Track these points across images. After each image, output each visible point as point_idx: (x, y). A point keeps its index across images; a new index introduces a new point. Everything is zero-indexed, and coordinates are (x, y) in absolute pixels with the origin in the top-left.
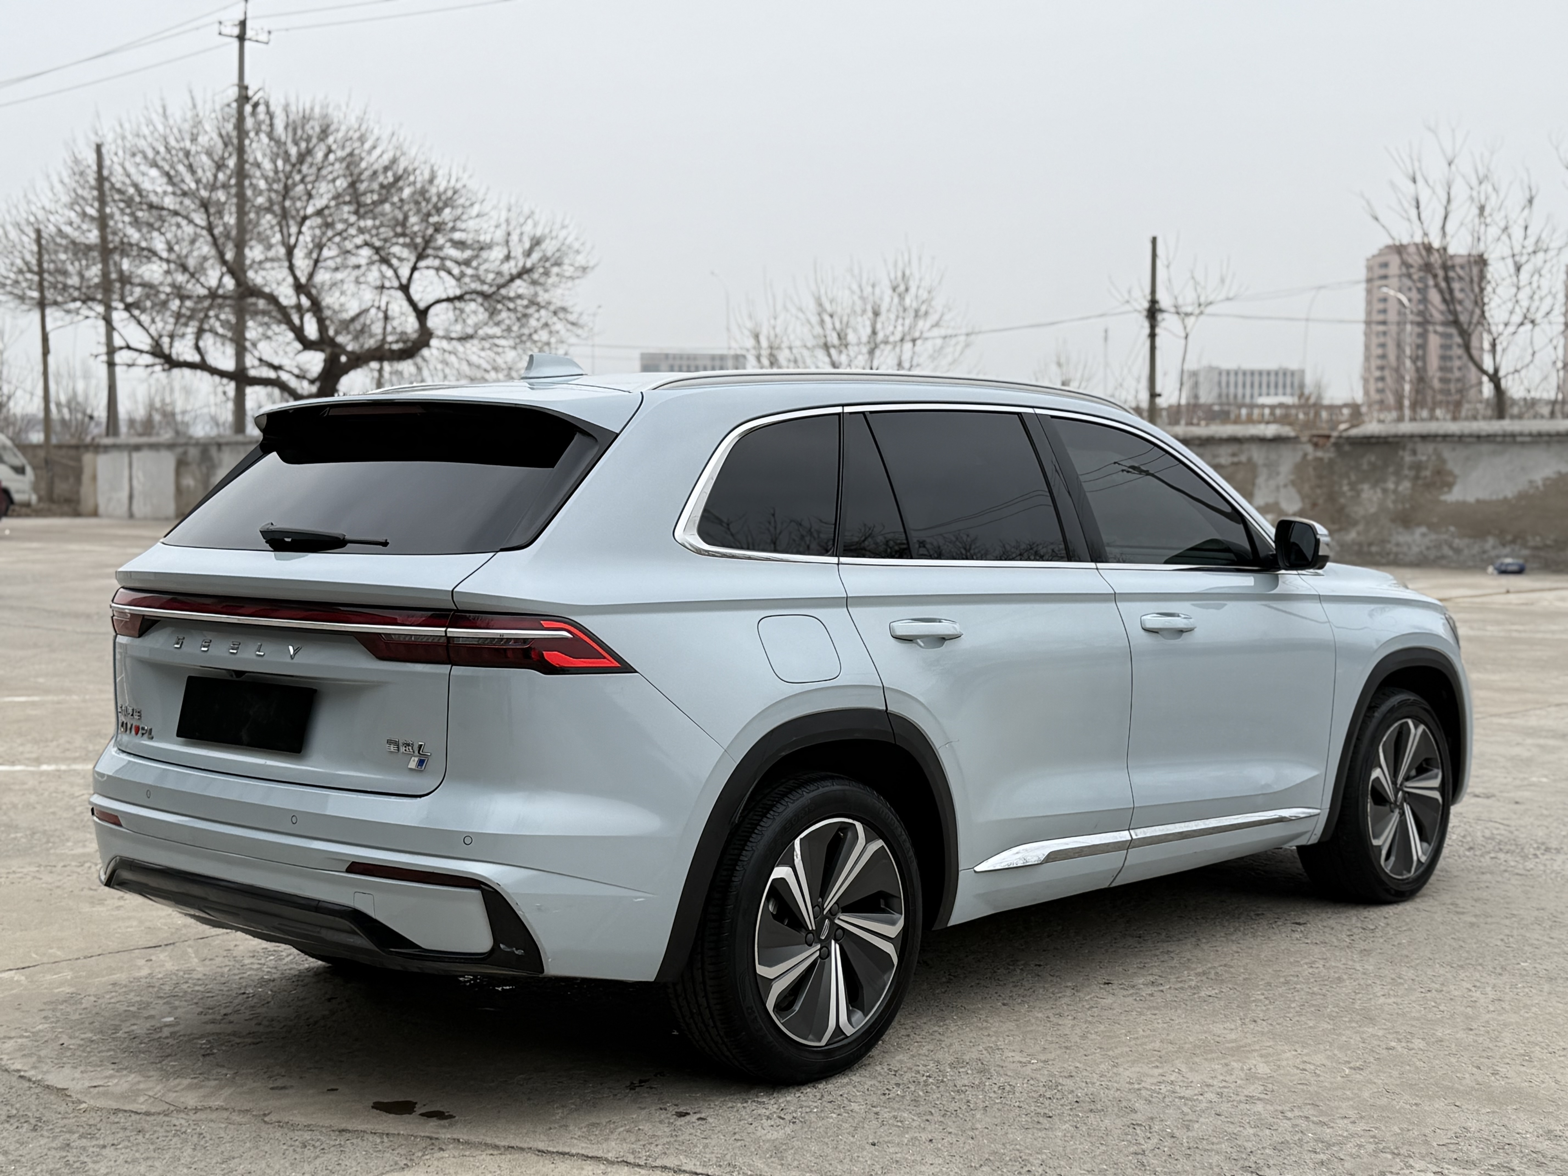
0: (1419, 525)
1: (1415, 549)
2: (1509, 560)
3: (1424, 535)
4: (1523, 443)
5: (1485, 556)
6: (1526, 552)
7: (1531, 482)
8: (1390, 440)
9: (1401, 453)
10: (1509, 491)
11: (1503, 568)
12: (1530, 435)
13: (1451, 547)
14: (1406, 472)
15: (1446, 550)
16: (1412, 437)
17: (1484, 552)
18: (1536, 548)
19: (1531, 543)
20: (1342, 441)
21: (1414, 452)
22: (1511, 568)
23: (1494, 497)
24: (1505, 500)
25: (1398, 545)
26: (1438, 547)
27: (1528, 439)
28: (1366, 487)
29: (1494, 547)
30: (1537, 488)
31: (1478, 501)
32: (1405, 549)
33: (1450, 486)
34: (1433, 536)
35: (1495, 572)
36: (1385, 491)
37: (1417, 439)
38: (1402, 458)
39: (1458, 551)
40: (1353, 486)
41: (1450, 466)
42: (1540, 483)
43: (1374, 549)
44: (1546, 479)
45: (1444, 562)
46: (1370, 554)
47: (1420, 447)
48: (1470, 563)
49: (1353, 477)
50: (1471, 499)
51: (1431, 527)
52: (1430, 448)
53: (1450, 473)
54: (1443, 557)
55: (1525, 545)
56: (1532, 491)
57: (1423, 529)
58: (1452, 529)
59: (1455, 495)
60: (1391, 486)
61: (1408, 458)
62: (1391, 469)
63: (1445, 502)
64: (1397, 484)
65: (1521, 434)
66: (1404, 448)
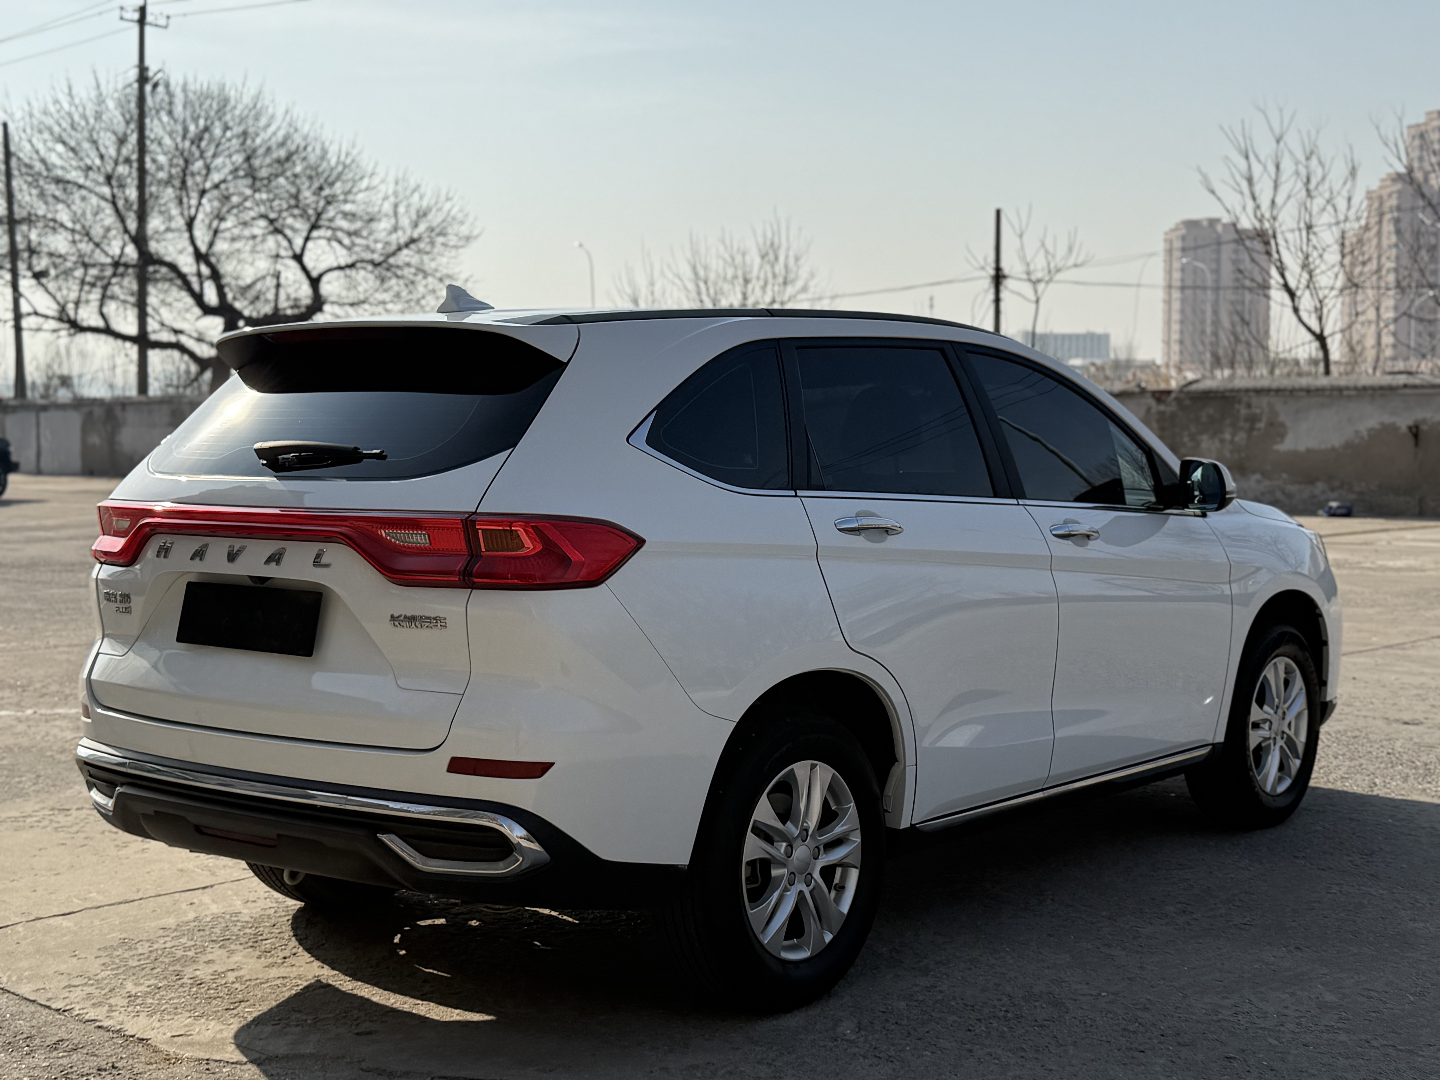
0: (1254, 472)
3: (1258, 482)
4: (1349, 397)
7: (1357, 432)
8: (1228, 394)
9: (1237, 406)
10: (1336, 440)
11: (1332, 511)
12: (1356, 388)
13: (1284, 492)
14: (1242, 424)
16: (1247, 391)
20: (1182, 396)
21: (1249, 406)
23: (1323, 447)
24: (1333, 449)
27: (1353, 393)
31: (1308, 451)
33: (1282, 436)
34: (1267, 483)
36: (1222, 441)
37: (1252, 394)
38: (1238, 411)
40: (1193, 438)
41: (1282, 418)
42: (1365, 434)
44: (1369, 430)
47: (1255, 400)
49: (1193, 429)
50: (1302, 447)
51: (1265, 475)
52: (1264, 401)
53: (1282, 425)
56: (1357, 441)
57: (1258, 476)
59: (1287, 445)
60: (1227, 436)
61: (1244, 411)
62: (1228, 422)
64: (1233, 435)
65: (1347, 388)
66: (1240, 402)
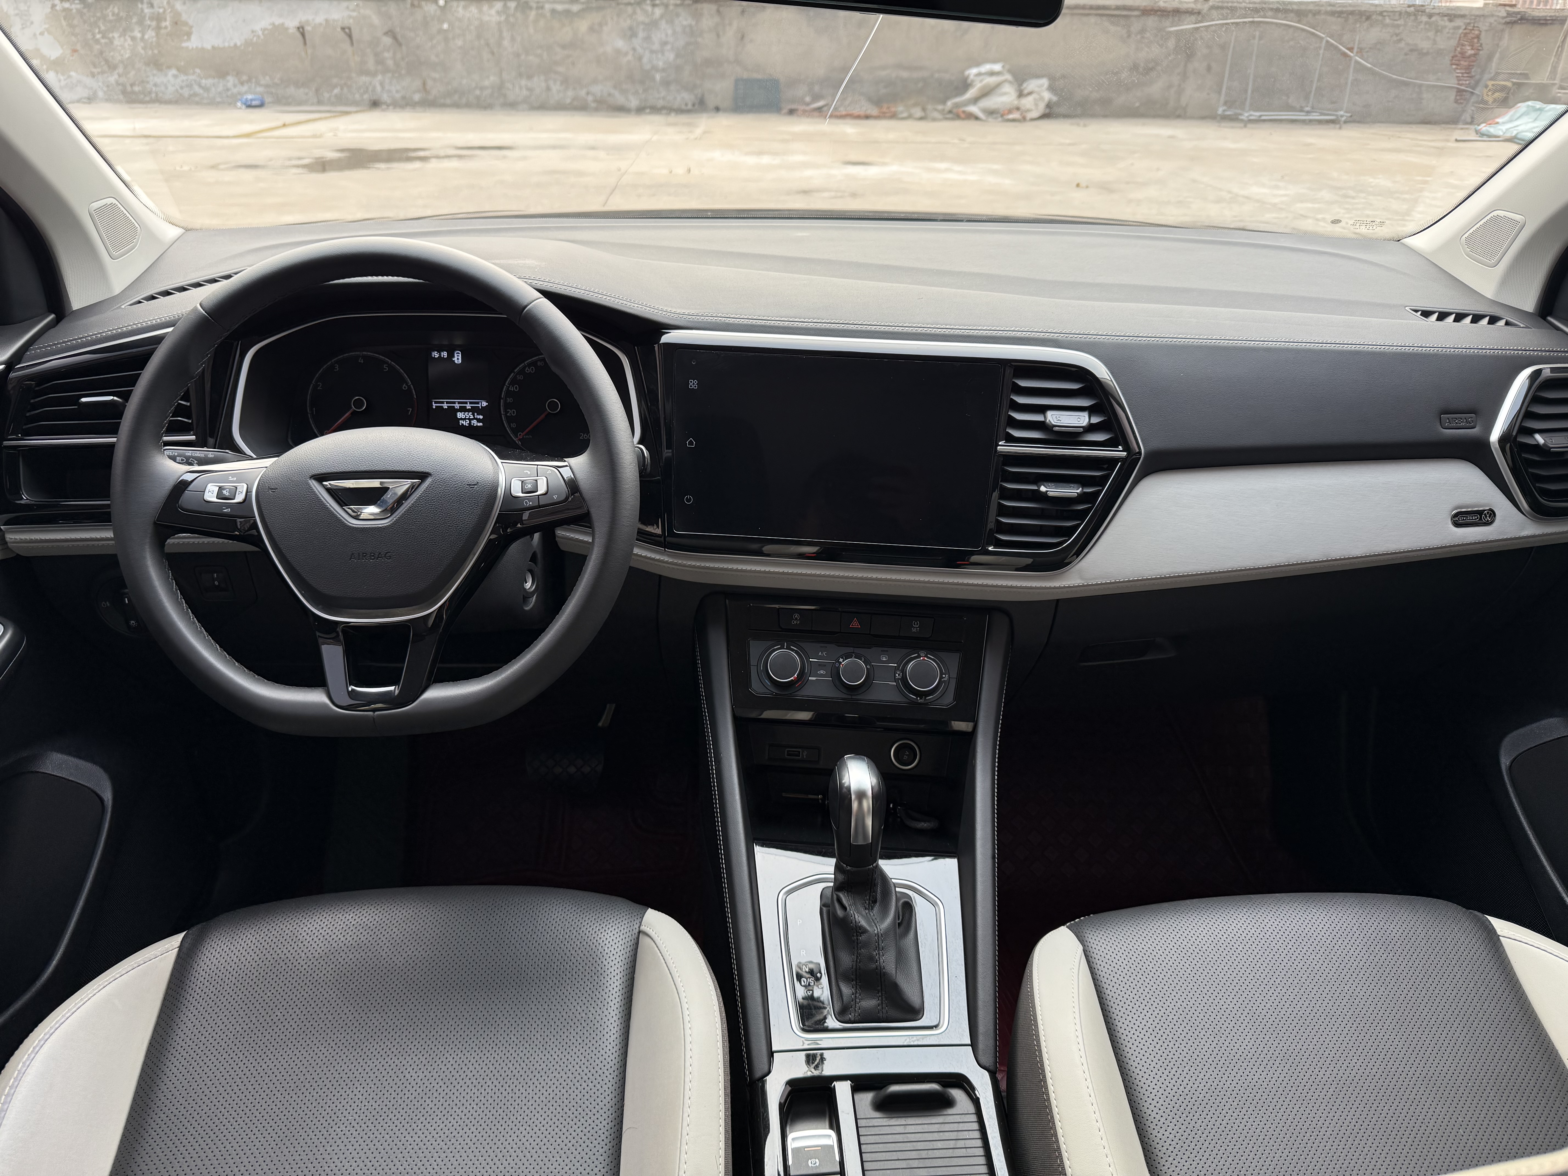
1: (171, 89)
2: (250, 97)
5: (229, 93)
6: (260, 89)
15: (196, 88)
17: (228, 90)
18: (267, 86)
19: (263, 82)
22: (254, 103)
25: (155, 85)
26: (190, 86)
28: (116, 35)
29: (235, 86)
30: (259, 37)
32: (163, 88)
35: (244, 107)
39: (207, 89)
43: (136, 89)
45: (197, 99)
46: (133, 92)
48: (218, 100)
54: (195, 95)
55: (258, 83)
58: (198, 71)
63: (187, 48)
